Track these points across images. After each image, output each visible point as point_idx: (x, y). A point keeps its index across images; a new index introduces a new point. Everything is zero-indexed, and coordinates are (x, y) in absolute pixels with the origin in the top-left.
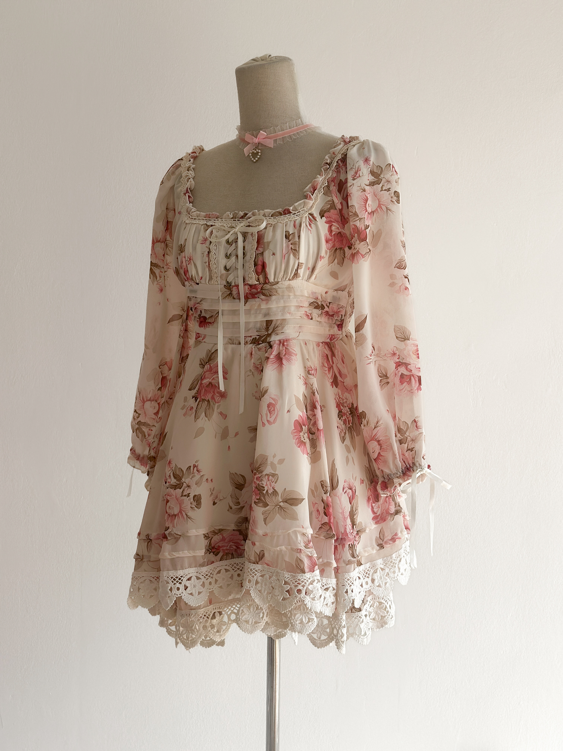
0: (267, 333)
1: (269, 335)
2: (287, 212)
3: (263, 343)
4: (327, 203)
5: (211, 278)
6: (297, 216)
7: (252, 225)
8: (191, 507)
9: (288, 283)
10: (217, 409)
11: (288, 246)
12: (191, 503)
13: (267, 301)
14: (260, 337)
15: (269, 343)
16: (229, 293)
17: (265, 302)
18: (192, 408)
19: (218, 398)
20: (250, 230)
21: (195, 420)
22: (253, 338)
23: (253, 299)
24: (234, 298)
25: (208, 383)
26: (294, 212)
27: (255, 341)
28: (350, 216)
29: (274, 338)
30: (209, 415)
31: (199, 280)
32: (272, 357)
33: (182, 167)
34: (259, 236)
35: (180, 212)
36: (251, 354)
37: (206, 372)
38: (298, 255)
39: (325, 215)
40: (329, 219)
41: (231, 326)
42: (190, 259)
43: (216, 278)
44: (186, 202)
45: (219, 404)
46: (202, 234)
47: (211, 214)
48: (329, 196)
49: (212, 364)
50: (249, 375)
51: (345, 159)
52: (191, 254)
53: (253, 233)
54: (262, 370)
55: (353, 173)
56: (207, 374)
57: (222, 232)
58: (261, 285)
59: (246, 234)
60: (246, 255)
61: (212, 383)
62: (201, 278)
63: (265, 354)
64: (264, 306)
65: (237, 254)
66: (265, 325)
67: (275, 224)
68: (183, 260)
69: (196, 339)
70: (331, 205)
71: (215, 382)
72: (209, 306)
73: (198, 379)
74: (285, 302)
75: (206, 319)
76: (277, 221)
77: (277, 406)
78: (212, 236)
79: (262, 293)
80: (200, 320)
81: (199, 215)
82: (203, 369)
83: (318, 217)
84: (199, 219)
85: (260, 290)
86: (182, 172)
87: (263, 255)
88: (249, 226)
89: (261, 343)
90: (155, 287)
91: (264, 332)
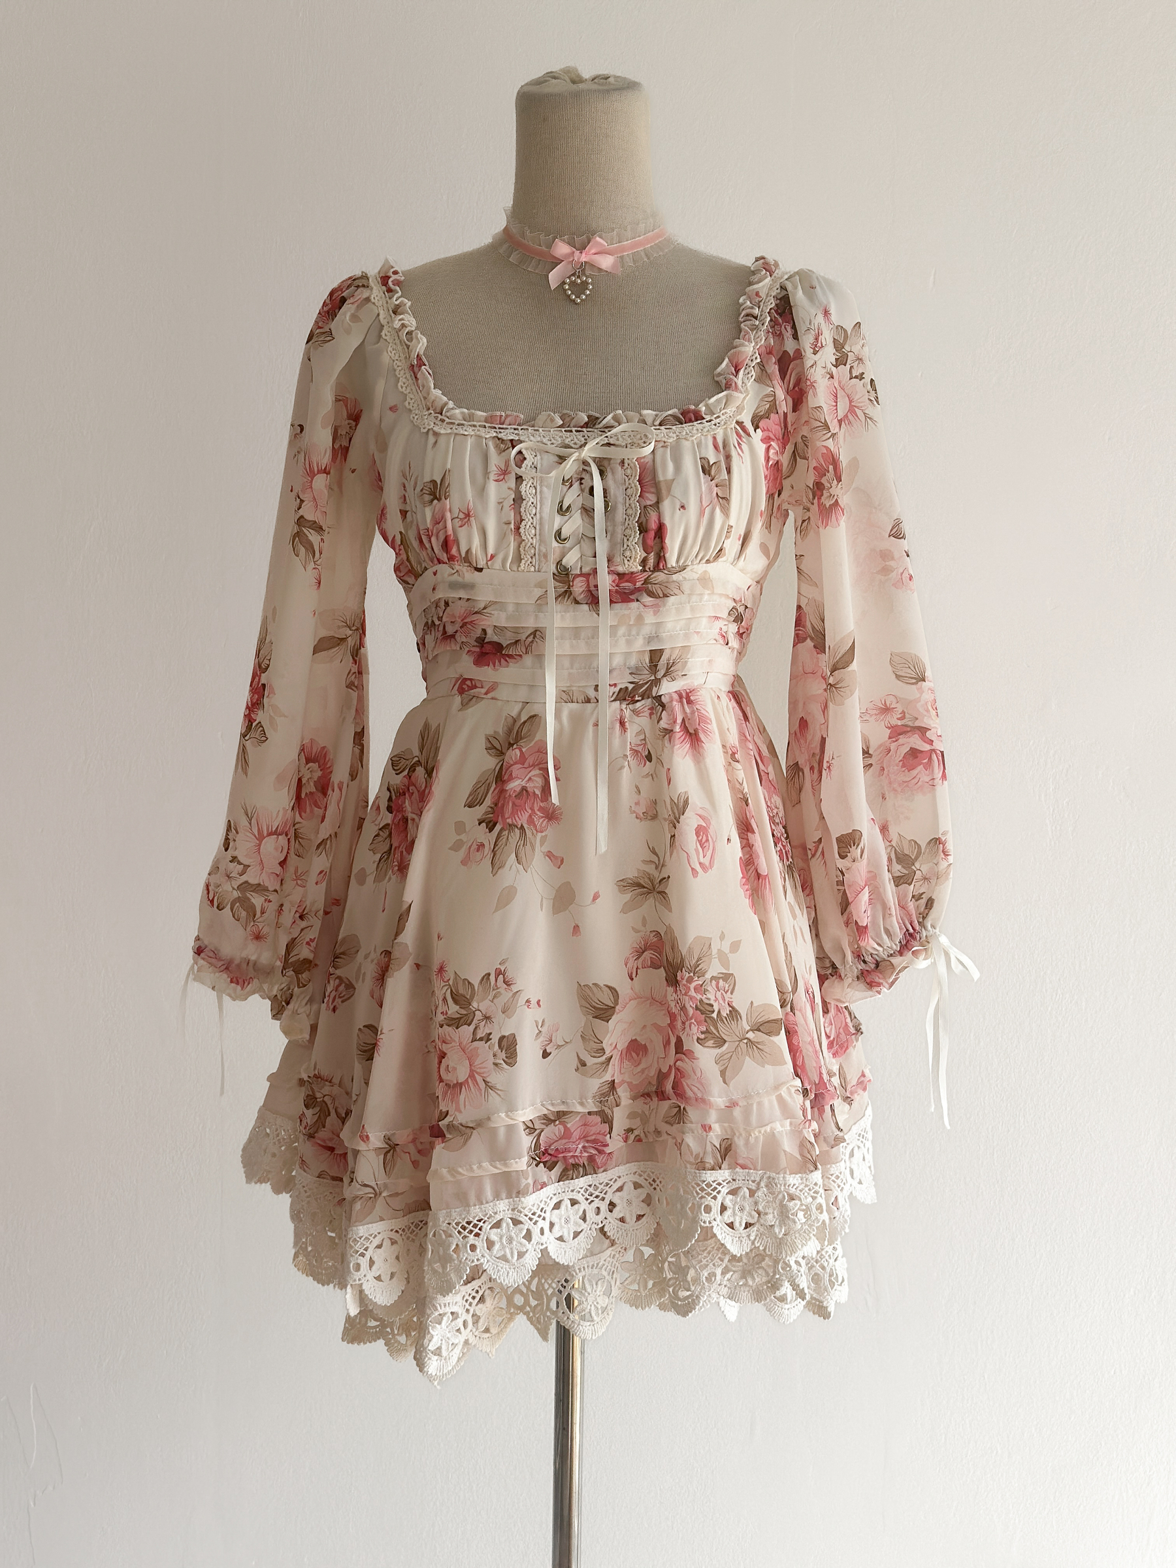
0: (653, 678)
1: (657, 682)
2: (690, 416)
3: (643, 699)
4: (766, 399)
5: (518, 559)
6: (715, 425)
7: (617, 443)
8: (495, 1064)
9: (704, 569)
10: (541, 845)
11: (711, 491)
12: (494, 1055)
13: (656, 609)
14: (637, 686)
15: (658, 698)
16: (563, 590)
17: (651, 611)
18: (481, 846)
19: (541, 820)
20: (615, 454)
21: (494, 872)
22: (621, 689)
23: (624, 605)
24: (577, 602)
25: (518, 789)
26: (708, 418)
27: (625, 696)
28: (814, 428)
29: (667, 688)
30: (524, 859)
31: (485, 562)
32: (677, 728)
33: (374, 303)
34: (643, 468)
35: (395, 406)
36: (622, 723)
37: (512, 765)
38: (728, 509)
39: (760, 425)
40: (766, 433)
41: (567, 663)
42: (468, 515)
43: (532, 558)
44: (423, 386)
45: (543, 834)
46: (495, 460)
47: (498, 413)
48: (768, 386)
49: (526, 747)
50: (622, 767)
51: (784, 308)
52: (471, 504)
53: (626, 462)
54: (649, 758)
55: (812, 340)
56: (516, 770)
57: (546, 456)
58: (645, 573)
59: (605, 463)
60: (615, 508)
61: (529, 789)
62: (492, 557)
63: (658, 722)
64: (650, 618)
65: (588, 505)
66: (647, 661)
67: (674, 443)
68: (443, 517)
69: (461, 691)
70: (772, 403)
71: (534, 787)
72: (508, 618)
73: (488, 782)
74: (693, 609)
75: (498, 647)
76: (675, 435)
77: (711, 831)
78: (524, 465)
79: (646, 592)
80: (478, 650)
81: (471, 418)
82: (501, 758)
83: (751, 429)
84: (474, 426)
85: (643, 584)
86: (381, 317)
87: (658, 508)
88: (609, 444)
89: (640, 698)
90: (310, 575)
91: (647, 676)
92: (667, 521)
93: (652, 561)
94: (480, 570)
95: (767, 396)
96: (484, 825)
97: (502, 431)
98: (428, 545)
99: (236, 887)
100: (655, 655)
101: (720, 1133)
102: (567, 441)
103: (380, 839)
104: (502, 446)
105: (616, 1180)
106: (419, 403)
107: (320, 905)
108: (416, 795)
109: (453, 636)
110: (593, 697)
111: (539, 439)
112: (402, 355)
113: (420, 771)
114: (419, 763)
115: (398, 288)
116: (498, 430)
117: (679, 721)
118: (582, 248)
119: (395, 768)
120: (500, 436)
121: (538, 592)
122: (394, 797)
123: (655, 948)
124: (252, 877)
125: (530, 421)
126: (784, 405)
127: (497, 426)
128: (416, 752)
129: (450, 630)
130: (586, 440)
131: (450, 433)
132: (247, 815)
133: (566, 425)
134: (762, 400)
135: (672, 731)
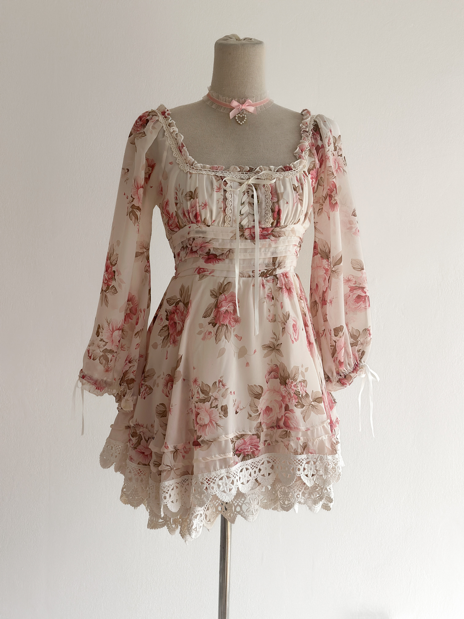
1: (275, 269)
2: (287, 169)
3: (270, 276)
5: (224, 222)
6: (296, 172)
7: (261, 178)
8: (220, 417)
9: (293, 227)
10: (233, 332)
11: (297, 197)
12: (219, 413)
13: (276, 241)
14: (268, 271)
15: (276, 276)
16: (241, 234)
17: (274, 242)
18: (210, 332)
19: (233, 322)
20: (262, 182)
21: (216, 343)
22: (262, 272)
23: (264, 240)
24: (246, 239)
25: (225, 311)
26: (294, 169)
27: (263, 275)
28: (329, 174)
29: (279, 272)
30: (228, 338)
31: (211, 223)
32: (284, 287)
33: (160, 122)
34: (272, 187)
35: (171, 162)
36: (263, 285)
37: (222, 301)
38: (302, 204)
39: (310, 172)
40: (312, 176)
41: (242, 262)
42: (205, 205)
43: (229, 221)
44: (184, 155)
45: (234, 328)
46: (216, 184)
47: (215, 166)
48: (313, 158)
49: (227, 294)
50: (264, 302)
51: (317, 129)
52: (207, 200)
53: (265, 185)
54: (273, 298)
55: (328, 141)
56: (224, 303)
57: (235, 183)
58: (273, 228)
59: (257, 186)
60: (261, 203)
61: (228, 311)
62: (214, 221)
63: (276, 285)
64: (273, 245)
65: (251, 201)
66: (272, 261)
67: (282, 179)
68: (195, 205)
69: (199, 273)
70: (314, 165)
71: (230, 310)
72: (219, 245)
73: (212, 308)
74: (288, 242)
75: (215, 256)
76: (282, 176)
77: (297, 326)
78: (227, 186)
79: (272, 235)
80: (207, 257)
81: (204, 167)
82: (217, 299)
83: (308, 174)
84: (206, 170)
85: (271, 232)
86: (164, 127)
87: (278, 203)
88: (258, 179)
89: (269, 276)
90: (136, 228)
91: (272, 267)
92: (282, 208)
93: (275, 223)
94: (209, 226)
95: (313, 162)
96: (211, 324)
97: (217, 173)
98: (188, 216)
99: (102, 351)
100: (274, 259)
101: (303, 440)
102: (242, 177)
103: (163, 331)
104: (218, 179)
105: (261, 460)
106: (182, 161)
107: (137, 357)
108: (180, 314)
109: (196, 252)
110: (252, 275)
111: (231, 176)
112: (173, 142)
113: (181, 305)
114: (180, 301)
115: (169, 116)
116: (215, 172)
117: (284, 284)
118: (243, 103)
119: (169, 303)
120: (216, 174)
121: (232, 235)
122: (169, 314)
123: (275, 371)
124: (108, 347)
125: (227, 169)
126: (318, 166)
127: (215, 171)
128: (178, 297)
129: (194, 249)
130: (249, 177)
131: (197, 173)
132: (108, 323)
133: (241, 171)
134: (311, 163)
135: (282, 288)
